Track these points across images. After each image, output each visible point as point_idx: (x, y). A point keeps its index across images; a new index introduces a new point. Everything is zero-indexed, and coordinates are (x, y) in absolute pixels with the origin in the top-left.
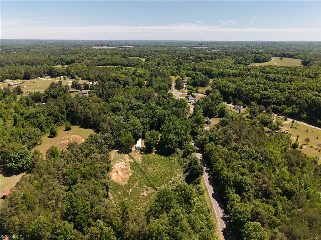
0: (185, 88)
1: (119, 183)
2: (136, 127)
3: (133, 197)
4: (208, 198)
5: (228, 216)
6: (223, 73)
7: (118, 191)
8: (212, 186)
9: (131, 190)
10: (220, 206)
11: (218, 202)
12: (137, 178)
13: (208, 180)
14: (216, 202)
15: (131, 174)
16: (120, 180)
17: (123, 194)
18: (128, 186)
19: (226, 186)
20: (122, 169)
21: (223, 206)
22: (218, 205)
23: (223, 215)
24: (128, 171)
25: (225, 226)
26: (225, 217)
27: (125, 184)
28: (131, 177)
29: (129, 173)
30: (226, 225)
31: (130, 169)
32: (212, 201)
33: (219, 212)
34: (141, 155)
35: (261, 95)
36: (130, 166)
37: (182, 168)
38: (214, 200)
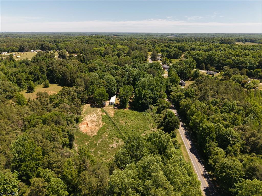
0: (159, 59)
1: (87, 134)
2: (110, 83)
3: (101, 149)
4: (185, 153)
5: (210, 173)
6: (194, 48)
7: (85, 142)
8: (190, 140)
9: (99, 142)
10: (199, 161)
11: (197, 157)
12: (108, 130)
13: (185, 134)
14: (195, 157)
15: (101, 126)
16: (89, 131)
17: (90, 145)
18: (96, 138)
19: (208, 138)
20: (93, 121)
21: (202, 161)
22: (197, 160)
23: (204, 172)
24: (99, 123)
25: (207, 185)
26: (206, 174)
27: (94, 135)
28: (101, 129)
29: (99, 125)
30: (209, 183)
31: (101, 121)
32: (190, 156)
33: (199, 168)
34: (114, 110)
35: (234, 60)
36: (101, 119)
37: (156, 123)
38: (192, 155)
